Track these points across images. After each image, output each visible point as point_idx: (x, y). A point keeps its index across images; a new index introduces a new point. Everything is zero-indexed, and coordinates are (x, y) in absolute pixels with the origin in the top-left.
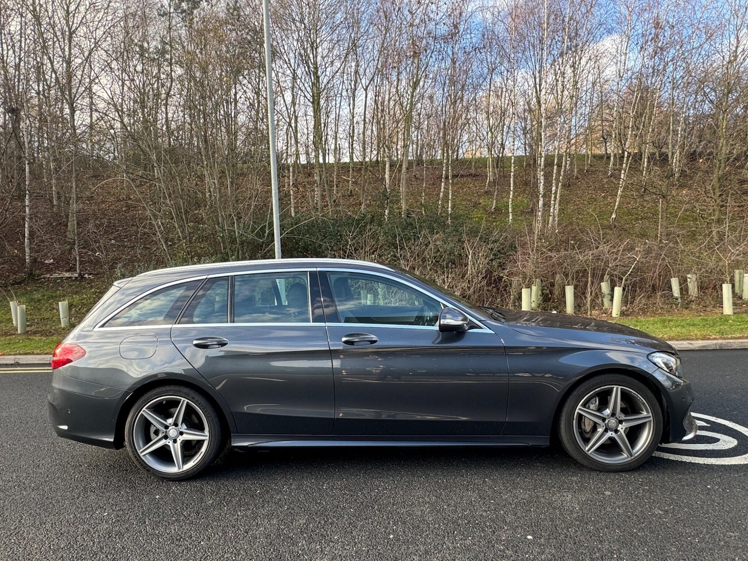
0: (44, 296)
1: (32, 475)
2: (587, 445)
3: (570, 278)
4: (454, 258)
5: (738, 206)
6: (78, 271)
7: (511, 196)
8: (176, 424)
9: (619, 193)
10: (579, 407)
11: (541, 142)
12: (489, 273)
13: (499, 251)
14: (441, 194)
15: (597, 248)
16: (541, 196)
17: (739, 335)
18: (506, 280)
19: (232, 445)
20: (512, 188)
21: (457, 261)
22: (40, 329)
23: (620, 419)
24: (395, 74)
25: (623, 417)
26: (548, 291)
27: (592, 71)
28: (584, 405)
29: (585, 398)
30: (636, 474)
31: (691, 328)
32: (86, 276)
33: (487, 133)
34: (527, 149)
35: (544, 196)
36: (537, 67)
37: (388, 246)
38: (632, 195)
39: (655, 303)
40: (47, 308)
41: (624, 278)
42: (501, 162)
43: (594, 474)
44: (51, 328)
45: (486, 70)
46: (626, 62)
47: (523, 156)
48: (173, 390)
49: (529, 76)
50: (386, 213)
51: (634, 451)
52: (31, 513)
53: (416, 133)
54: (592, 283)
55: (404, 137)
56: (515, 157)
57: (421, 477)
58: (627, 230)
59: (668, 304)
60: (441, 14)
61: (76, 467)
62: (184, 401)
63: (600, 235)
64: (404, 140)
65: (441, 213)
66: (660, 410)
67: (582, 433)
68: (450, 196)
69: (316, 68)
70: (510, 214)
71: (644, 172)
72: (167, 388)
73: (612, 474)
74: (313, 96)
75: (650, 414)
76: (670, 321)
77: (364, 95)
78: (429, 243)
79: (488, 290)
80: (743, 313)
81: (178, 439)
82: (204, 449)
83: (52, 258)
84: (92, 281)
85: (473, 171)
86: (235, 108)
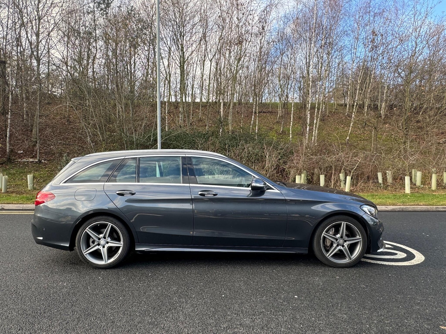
0: (17, 172)
1: (20, 265)
2: (328, 253)
3: (322, 171)
4: (258, 157)
5: (416, 135)
6: (38, 158)
7: (291, 125)
8: (105, 238)
9: (351, 125)
10: (324, 233)
11: (309, 95)
12: (278, 166)
13: (284, 155)
14: (252, 122)
15: (338, 154)
16: (308, 125)
17: (412, 204)
18: (287, 171)
19: (136, 249)
20: (292, 120)
21: (260, 159)
22: (15, 190)
23: (345, 239)
24: (228, 52)
25: (346, 239)
26: (310, 177)
27: (338, 57)
28: (327, 232)
29: (327, 228)
30: (353, 269)
31: (387, 200)
32: (43, 161)
33: (279, 89)
34: (301, 98)
35: (310, 125)
36: (308, 53)
37: (222, 150)
38: (358, 127)
39: (369, 186)
40: (19, 179)
41: (352, 172)
42: (286, 105)
43: (331, 269)
44: (22, 190)
45: (279, 53)
46: (357, 53)
47: (298, 103)
48: (104, 218)
49: (303, 58)
50: (221, 131)
51: (352, 257)
52: (22, 283)
53: (238, 87)
54: (335, 174)
55: (232, 89)
56: (294, 103)
57: (239, 269)
58: (355, 146)
59: (375, 187)
60: (255, 21)
61: (45, 262)
62: (110, 225)
63: (340, 148)
64: (232, 91)
65: (251, 133)
66: (366, 235)
67: (325, 247)
68: (257, 123)
69: (182, 47)
70: (291, 135)
71: (365, 114)
72: (101, 217)
73: (340, 269)
74: (180, 63)
75: (361, 237)
76: (376, 195)
77: (210, 64)
78: (245, 148)
79: (277, 176)
80: (416, 192)
81: (105, 246)
82: (120, 251)
83: (23, 150)
84: (46, 164)
85: (270, 110)
86: (134, 68)
